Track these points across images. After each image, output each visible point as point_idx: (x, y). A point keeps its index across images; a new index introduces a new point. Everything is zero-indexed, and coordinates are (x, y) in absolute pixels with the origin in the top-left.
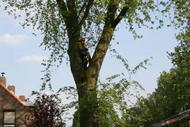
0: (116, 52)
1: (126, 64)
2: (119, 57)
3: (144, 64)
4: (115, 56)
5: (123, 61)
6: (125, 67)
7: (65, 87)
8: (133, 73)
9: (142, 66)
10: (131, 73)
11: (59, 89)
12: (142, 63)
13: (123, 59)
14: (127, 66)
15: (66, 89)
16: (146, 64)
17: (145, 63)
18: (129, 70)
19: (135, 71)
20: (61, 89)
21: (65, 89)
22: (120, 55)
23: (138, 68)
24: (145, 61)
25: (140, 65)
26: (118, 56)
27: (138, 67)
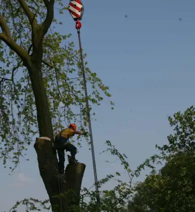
0: (110, 145)
1: (124, 162)
2: (115, 152)
3: (151, 163)
4: (109, 151)
5: (121, 157)
6: (123, 166)
7: (25, 200)
8: (135, 176)
9: (149, 166)
10: (132, 175)
11: (16, 204)
12: (148, 161)
13: (120, 155)
14: (126, 165)
15: (27, 203)
16: (153, 162)
17: (152, 160)
18: (130, 171)
19: (137, 173)
20: (18, 203)
21: (25, 202)
22: (116, 149)
23: (142, 169)
24: (153, 158)
25: (145, 164)
26: (114, 150)
27: (142, 166)
